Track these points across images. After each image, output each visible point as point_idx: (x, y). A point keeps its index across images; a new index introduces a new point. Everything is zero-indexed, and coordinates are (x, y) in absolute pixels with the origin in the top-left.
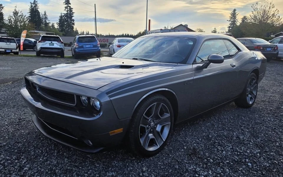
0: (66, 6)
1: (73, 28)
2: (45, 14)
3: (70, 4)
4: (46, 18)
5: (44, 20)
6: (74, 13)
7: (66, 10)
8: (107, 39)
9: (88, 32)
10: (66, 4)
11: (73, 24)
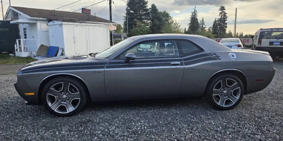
0: (221, 12)
1: (225, 30)
2: (203, 20)
3: (225, 10)
4: (203, 24)
5: (201, 25)
6: (227, 17)
7: (221, 15)
8: (248, 40)
9: (241, 34)
10: (221, 10)
11: (226, 27)
